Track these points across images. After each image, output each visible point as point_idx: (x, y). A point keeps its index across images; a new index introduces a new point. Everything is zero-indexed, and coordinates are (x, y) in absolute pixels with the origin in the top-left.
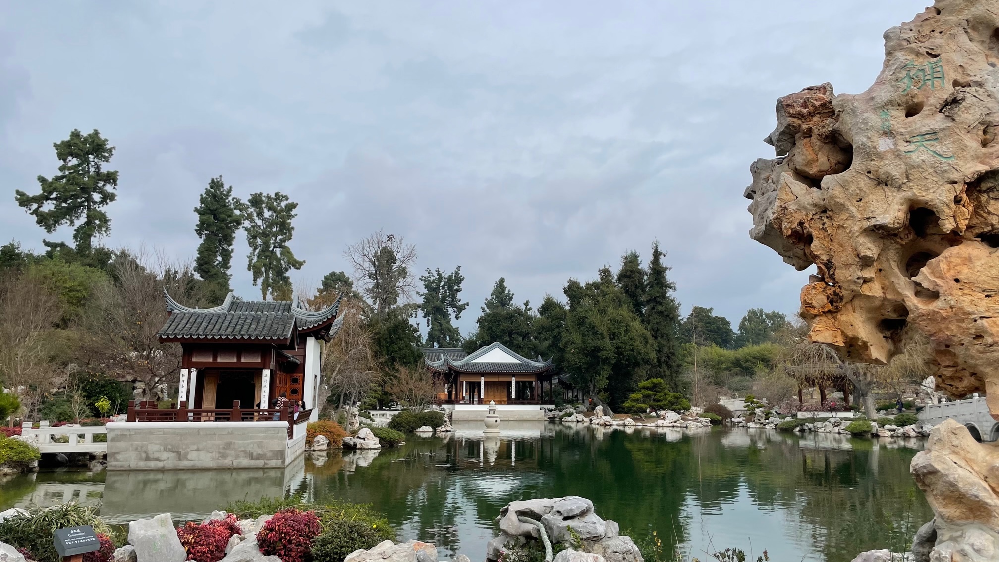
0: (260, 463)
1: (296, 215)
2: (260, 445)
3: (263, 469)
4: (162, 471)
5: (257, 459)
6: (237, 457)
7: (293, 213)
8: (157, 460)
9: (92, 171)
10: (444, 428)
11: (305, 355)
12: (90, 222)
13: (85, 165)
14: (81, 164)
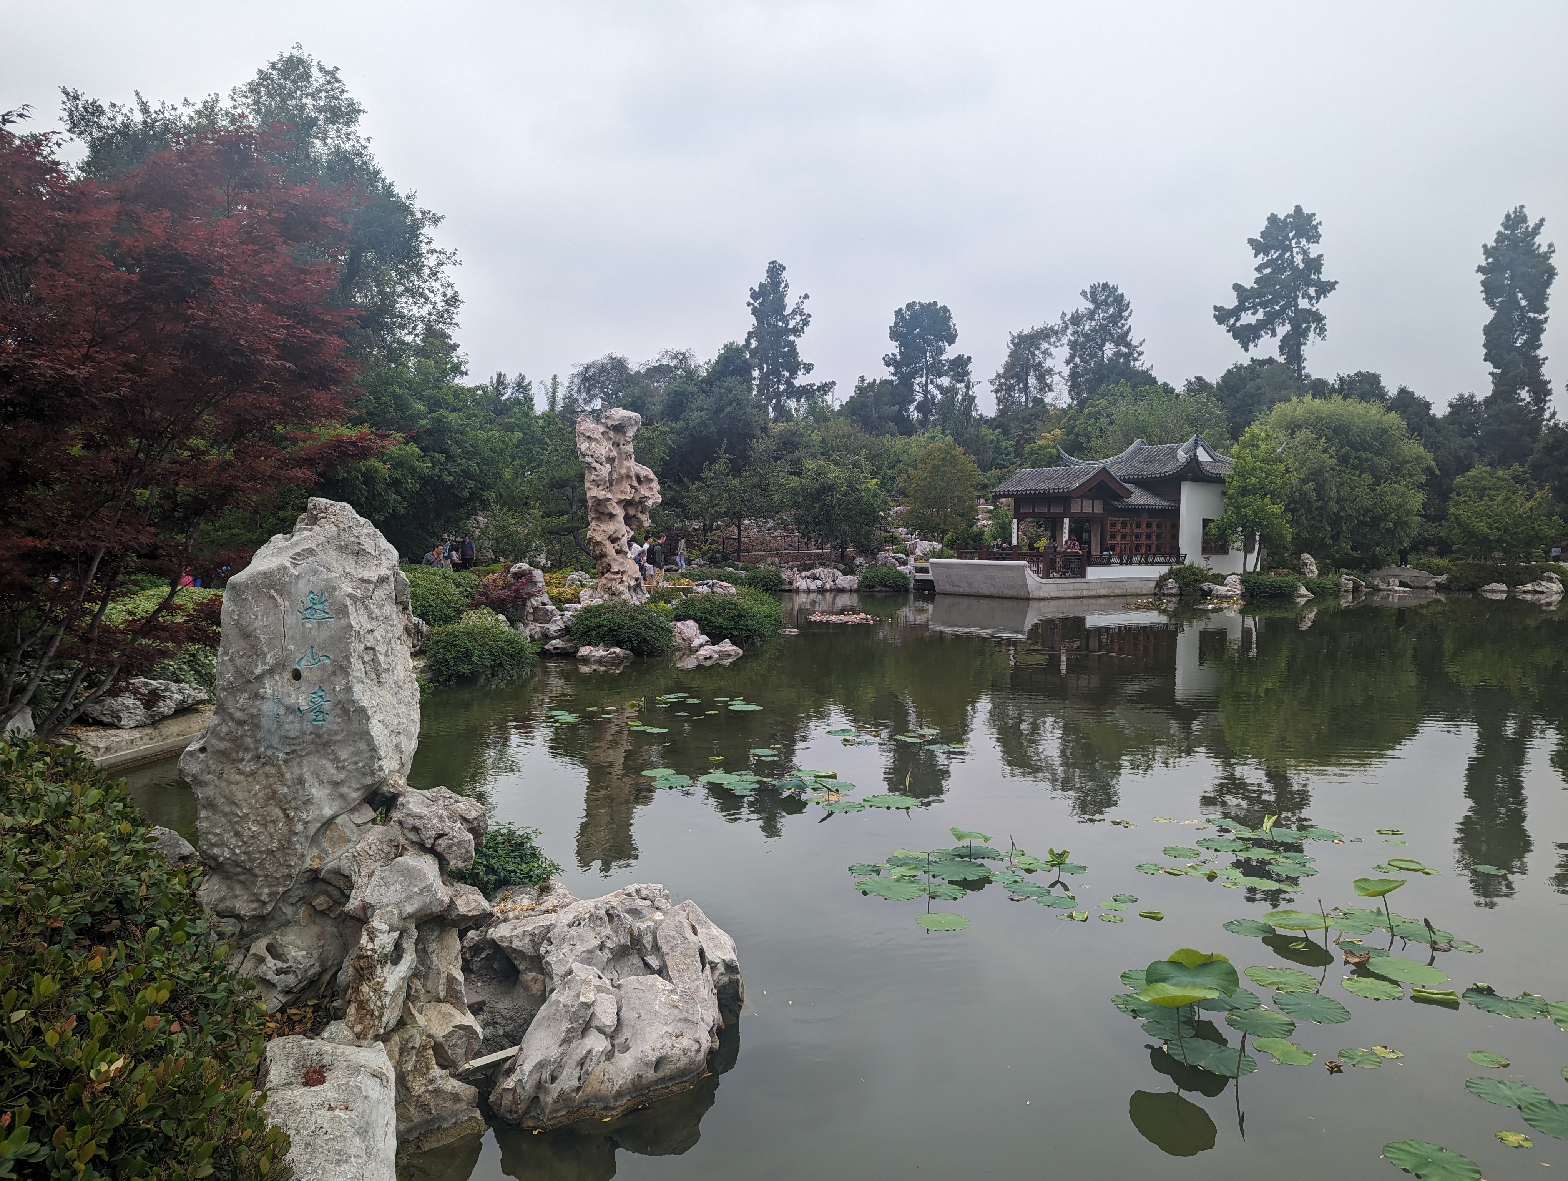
0: (1015, 594)
2: (1015, 579)
3: (1018, 598)
4: (962, 595)
5: (1014, 590)
6: (1001, 588)
8: (959, 587)
9: (1298, 259)
10: (1529, 587)
11: (1178, 501)
12: (1296, 327)
13: (1287, 255)
14: (1281, 255)
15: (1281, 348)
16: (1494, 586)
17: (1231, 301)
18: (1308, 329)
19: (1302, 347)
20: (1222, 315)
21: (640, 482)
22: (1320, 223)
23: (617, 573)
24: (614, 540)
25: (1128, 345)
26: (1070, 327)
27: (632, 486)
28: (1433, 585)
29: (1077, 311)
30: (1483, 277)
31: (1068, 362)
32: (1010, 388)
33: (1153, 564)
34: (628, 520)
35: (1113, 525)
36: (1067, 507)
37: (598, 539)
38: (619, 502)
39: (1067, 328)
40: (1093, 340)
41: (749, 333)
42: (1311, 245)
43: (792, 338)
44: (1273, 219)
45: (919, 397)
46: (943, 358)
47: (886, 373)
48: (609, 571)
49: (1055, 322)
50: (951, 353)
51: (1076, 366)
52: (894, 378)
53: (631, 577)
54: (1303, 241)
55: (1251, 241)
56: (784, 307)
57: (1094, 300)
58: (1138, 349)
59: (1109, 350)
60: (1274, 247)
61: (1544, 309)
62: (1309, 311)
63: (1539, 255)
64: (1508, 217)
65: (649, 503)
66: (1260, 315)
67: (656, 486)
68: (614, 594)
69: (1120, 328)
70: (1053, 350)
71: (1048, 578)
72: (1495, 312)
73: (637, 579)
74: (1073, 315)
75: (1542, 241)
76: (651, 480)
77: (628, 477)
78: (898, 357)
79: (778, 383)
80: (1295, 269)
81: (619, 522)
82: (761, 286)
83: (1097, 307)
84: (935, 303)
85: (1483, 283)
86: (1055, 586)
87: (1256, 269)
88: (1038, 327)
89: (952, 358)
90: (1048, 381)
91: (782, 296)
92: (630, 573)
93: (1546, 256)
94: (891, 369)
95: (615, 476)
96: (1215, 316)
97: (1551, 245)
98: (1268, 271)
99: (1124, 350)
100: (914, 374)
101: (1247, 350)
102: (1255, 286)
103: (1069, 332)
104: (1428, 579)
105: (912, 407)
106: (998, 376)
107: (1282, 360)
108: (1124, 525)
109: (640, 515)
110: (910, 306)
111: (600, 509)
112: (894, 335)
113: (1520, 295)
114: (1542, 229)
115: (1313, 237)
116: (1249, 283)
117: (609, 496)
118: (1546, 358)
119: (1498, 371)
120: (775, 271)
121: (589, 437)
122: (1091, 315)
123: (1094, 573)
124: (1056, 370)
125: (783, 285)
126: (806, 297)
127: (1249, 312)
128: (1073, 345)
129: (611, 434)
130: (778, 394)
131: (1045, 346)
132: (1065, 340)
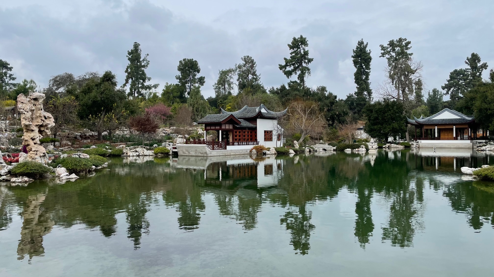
0: (202, 155)
1: (411, 47)
2: (202, 150)
3: (204, 156)
4: (187, 156)
5: (202, 154)
6: (198, 153)
7: (409, 46)
8: (185, 153)
9: (302, 52)
10: (357, 150)
11: (256, 125)
12: (302, 72)
13: (299, 50)
14: (297, 50)
15: (298, 78)
16: (348, 149)
17: (284, 63)
18: (305, 72)
19: (304, 78)
20: (281, 67)
21: (46, 118)
22: (308, 41)
23: (35, 151)
24: (33, 139)
25: (256, 75)
26: (238, 69)
27: (42, 120)
28: (333, 150)
29: (240, 64)
30: (353, 59)
31: (238, 80)
32: (220, 88)
33: (248, 145)
34: (40, 132)
35: (236, 132)
36: (221, 127)
37: (26, 139)
38: (37, 126)
39: (237, 69)
40: (245, 73)
41: (127, 66)
42: (306, 47)
43: (143, 69)
44: (294, 39)
45: (188, 90)
46: (196, 77)
47: (177, 82)
48: (31, 150)
49: (234, 67)
50: (198, 76)
51: (240, 81)
52: (179, 83)
53: (41, 153)
54: (303, 46)
55: (289, 45)
56: (140, 58)
57: (245, 61)
58: (259, 77)
59: (250, 77)
60: (295, 47)
61: (370, 69)
62: (306, 67)
63: (367, 53)
64: (359, 42)
65: (49, 126)
66: (292, 67)
67: (53, 120)
68: (33, 159)
69: (253, 70)
70: (233, 76)
71: (214, 150)
72: (357, 69)
73: (44, 153)
74: (239, 65)
75: (368, 49)
76: (50, 118)
77: (40, 116)
78: (181, 77)
79: (138, 84)
80: (301, 54)
81: (36, 133)
82: (132, 50)
83: (246, 63)
84: (193, 59)
85: (354, 61)
86: (216, 152)
87: (290, 54)
88: (228, 69)
89: (199, 77)
90: (232, 86)
91: (139, 55)
92: (41, 151)
93: (369, 54)
94: (178, 80)
95: (34, 116)
96: (279, 68)
97: (370, 50)
98: (294, 54)
99: (255, 77)
100: (186, 83)
101: (288, 78)
102: (290, 59)
103: (238, 70)
104: (331, 148)
105: (186, 93)
106: (215, 84)
107: (299, 81)
108: (240, 132)
109: (46, 130)
110: (184, 60)
111: (28, 128)
112: (179, 69)
113: (363, 65)
114: (368, 46)
115: (306, 45)
116: (289, 58)
117: (31, 123)
118: (371, 83)
119: (358, 86)
120: (136, 46)
121: (22, 102)
122: (244, 66)
123: (229, 148)
124: (234, 82)
125: (139, 51)
126: (148, 55)
127: (289, 66)
128: (239, 75)
129: (33, 101)
130: (138, 88)
131: (230, 75)
132: (237, 73)
